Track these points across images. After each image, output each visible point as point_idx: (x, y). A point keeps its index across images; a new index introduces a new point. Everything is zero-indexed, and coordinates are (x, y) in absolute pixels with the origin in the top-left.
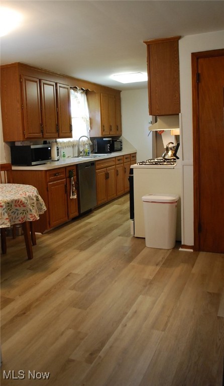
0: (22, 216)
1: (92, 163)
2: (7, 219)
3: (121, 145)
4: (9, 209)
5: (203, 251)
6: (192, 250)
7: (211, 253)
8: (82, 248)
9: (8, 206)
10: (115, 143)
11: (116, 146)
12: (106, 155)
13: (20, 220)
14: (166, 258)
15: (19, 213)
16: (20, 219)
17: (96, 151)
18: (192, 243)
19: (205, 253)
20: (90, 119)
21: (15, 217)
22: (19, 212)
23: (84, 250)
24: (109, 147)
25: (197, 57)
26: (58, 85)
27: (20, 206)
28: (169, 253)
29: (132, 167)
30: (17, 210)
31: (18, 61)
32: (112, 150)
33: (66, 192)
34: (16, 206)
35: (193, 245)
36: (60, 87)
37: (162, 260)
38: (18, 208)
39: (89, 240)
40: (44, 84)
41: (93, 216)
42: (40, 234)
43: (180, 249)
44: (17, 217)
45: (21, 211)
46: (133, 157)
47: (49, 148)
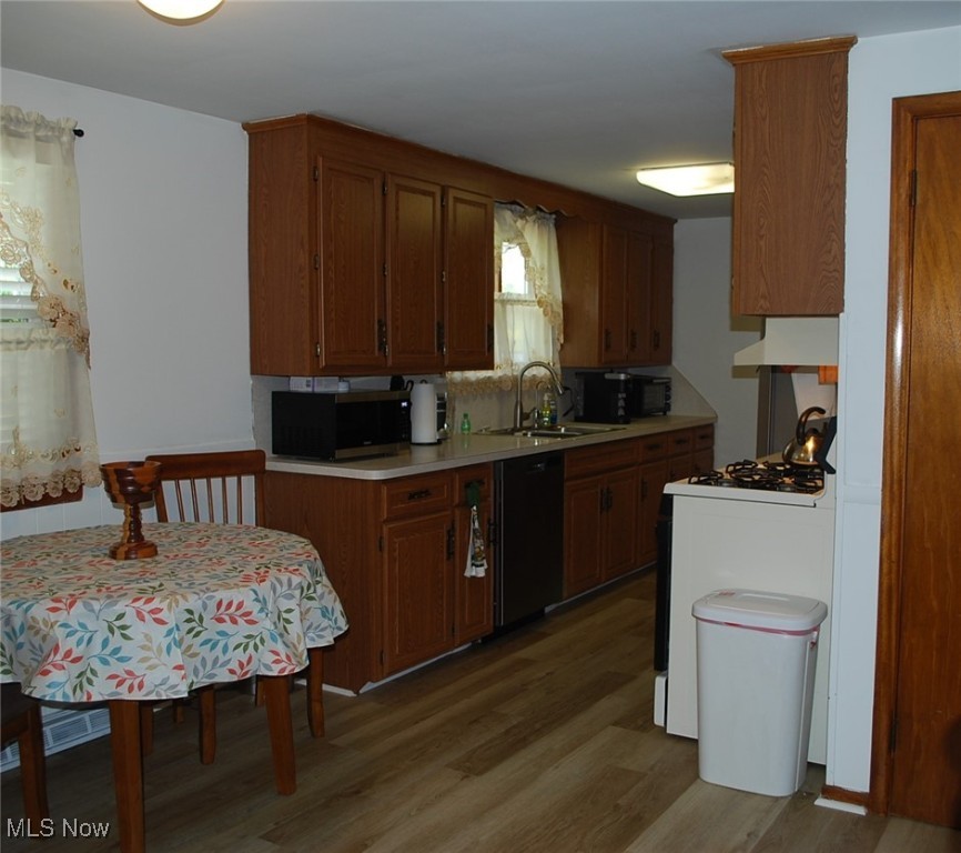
0: (240, 655)
1: (553, 459)
2: (179, 668)
3: (668, 397)
4: (189, 632)
5: (904, 814)
6: (860, 811)
7: (930, 828)
8: (472, 767)
9: (188, 621)
10: (647, 388)
11: (651, 397)
12: (607, 427)
13: (232, 672)
14: (761, 834)
15: (231, 647)
16: (234, 665)
17: (581, 414)
18: (861, 784)
19: (908, 824)
20: (566, 306)
21: (216, 661)
22: (233, 642)
23: (480, 773)
24: (621, 403)
25: (913, 115)
26: (452, 194)
27: (234, 622)
28: (777, 812)
29: (669, 488)
30: (222, 633)
31: (306, 110)
32: (635, 411)
33: (450, 554)
34: (220, 620)
35: (867, 790)
36: (457, 200)
37: (746, 842)
38: (227, 627)
39: (507, 732)
40: (400, 188)
41: (544, 636)
42: (349, 693)
43: (821, 802)
44: (222, 659)
45: (240, 639)
46: (702, 437)
47: (404, 404)
